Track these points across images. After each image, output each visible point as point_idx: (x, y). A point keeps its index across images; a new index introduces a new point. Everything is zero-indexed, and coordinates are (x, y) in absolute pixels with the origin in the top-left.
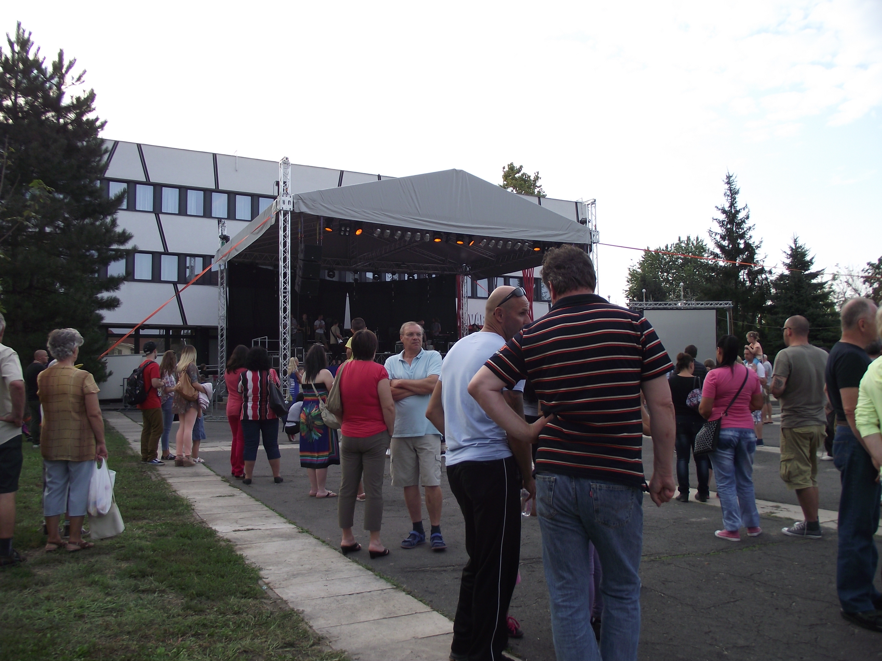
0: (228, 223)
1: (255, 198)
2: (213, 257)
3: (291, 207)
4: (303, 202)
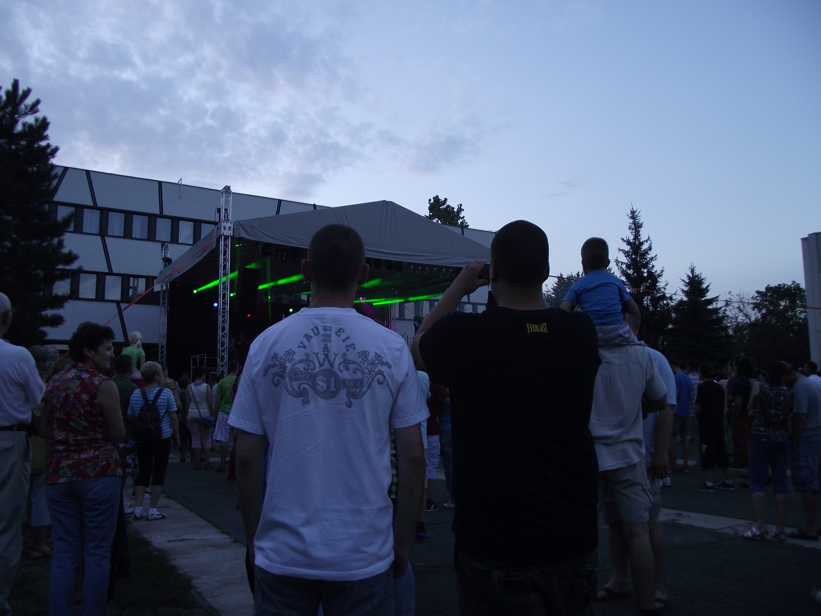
0: (171, 246)
1: (197, 223)
2: (155, 278)
3: (231, 232)
4: (243, 228)
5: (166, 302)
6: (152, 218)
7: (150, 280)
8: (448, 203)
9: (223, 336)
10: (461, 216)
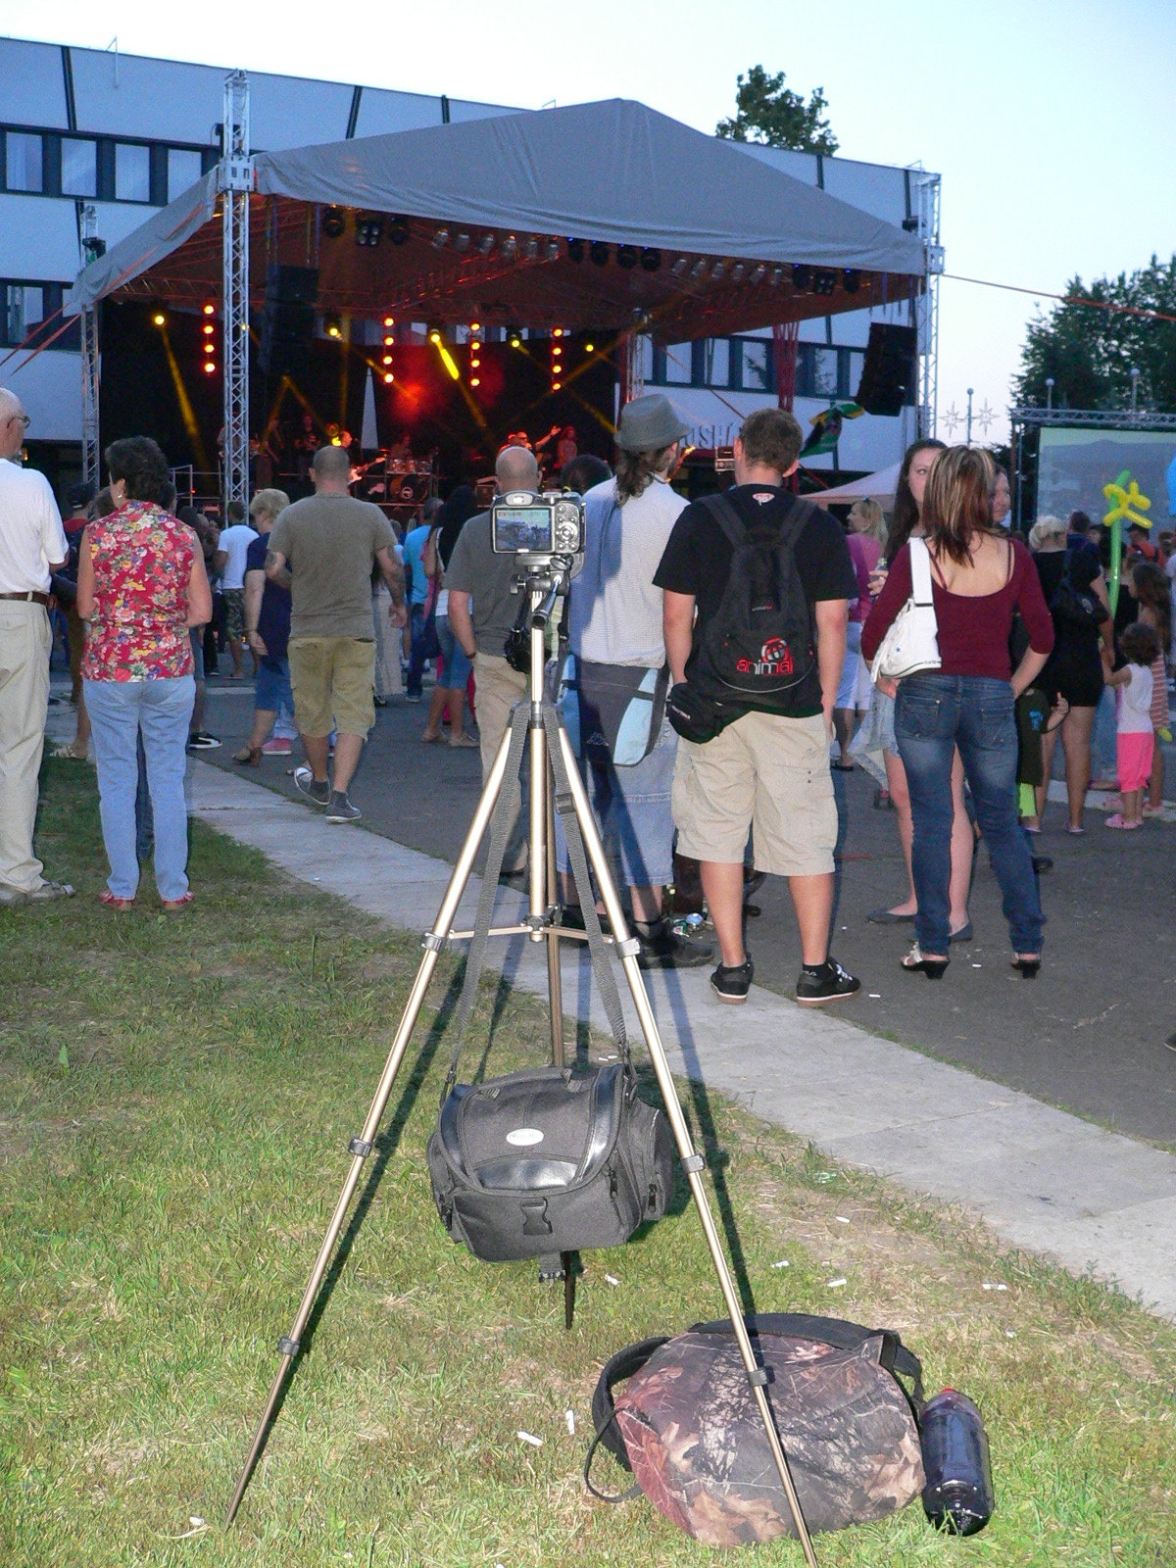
1: (159, 151)
2: (69, 285)
3: (250, 182)
4: (279, 173)
5: (96, 342)
6: (51, 139)
7: (53, 291)
8: (786, 86)
9: (236, 426)
10: (821, 119)
